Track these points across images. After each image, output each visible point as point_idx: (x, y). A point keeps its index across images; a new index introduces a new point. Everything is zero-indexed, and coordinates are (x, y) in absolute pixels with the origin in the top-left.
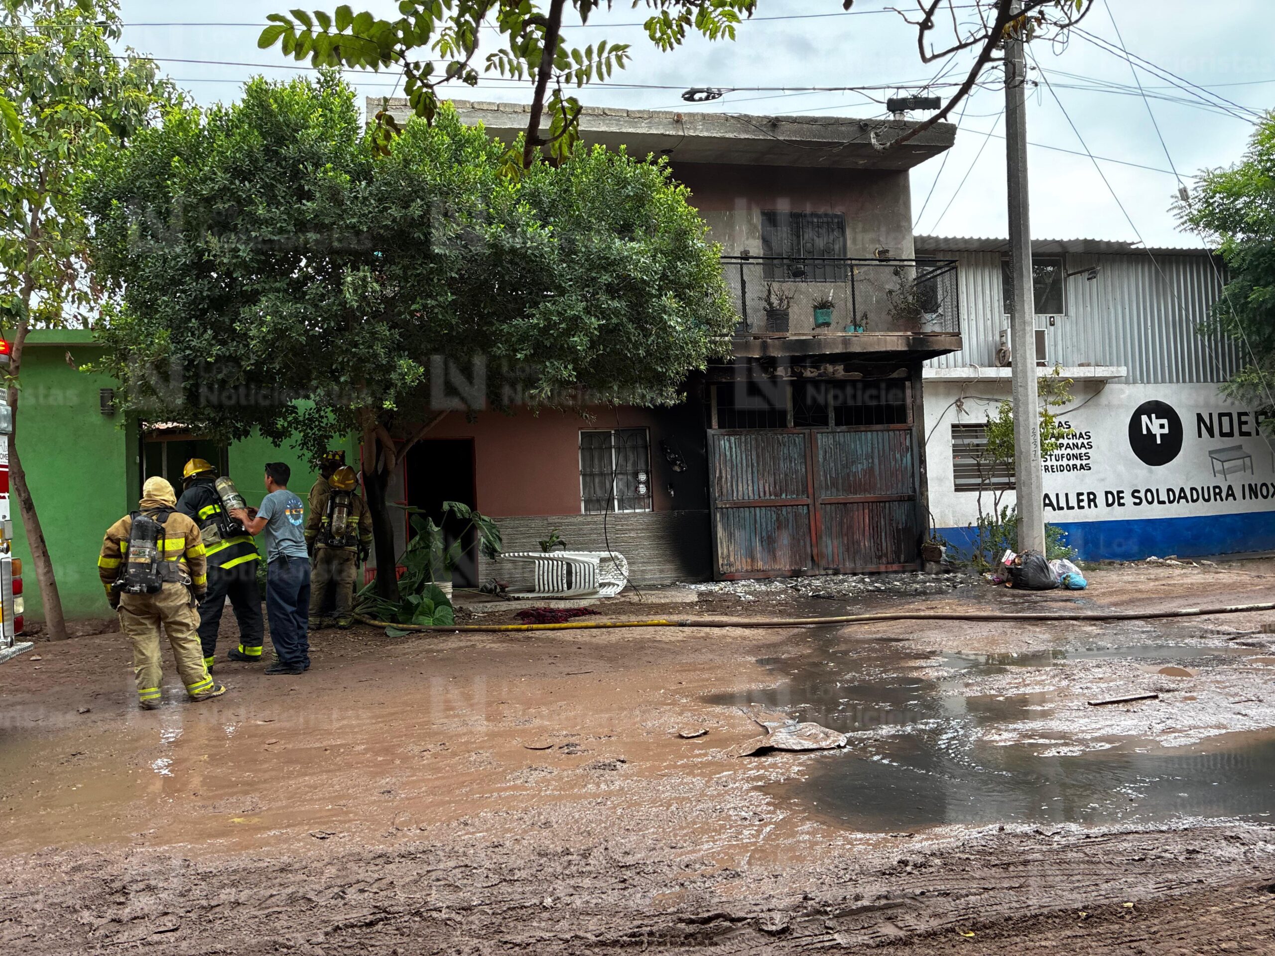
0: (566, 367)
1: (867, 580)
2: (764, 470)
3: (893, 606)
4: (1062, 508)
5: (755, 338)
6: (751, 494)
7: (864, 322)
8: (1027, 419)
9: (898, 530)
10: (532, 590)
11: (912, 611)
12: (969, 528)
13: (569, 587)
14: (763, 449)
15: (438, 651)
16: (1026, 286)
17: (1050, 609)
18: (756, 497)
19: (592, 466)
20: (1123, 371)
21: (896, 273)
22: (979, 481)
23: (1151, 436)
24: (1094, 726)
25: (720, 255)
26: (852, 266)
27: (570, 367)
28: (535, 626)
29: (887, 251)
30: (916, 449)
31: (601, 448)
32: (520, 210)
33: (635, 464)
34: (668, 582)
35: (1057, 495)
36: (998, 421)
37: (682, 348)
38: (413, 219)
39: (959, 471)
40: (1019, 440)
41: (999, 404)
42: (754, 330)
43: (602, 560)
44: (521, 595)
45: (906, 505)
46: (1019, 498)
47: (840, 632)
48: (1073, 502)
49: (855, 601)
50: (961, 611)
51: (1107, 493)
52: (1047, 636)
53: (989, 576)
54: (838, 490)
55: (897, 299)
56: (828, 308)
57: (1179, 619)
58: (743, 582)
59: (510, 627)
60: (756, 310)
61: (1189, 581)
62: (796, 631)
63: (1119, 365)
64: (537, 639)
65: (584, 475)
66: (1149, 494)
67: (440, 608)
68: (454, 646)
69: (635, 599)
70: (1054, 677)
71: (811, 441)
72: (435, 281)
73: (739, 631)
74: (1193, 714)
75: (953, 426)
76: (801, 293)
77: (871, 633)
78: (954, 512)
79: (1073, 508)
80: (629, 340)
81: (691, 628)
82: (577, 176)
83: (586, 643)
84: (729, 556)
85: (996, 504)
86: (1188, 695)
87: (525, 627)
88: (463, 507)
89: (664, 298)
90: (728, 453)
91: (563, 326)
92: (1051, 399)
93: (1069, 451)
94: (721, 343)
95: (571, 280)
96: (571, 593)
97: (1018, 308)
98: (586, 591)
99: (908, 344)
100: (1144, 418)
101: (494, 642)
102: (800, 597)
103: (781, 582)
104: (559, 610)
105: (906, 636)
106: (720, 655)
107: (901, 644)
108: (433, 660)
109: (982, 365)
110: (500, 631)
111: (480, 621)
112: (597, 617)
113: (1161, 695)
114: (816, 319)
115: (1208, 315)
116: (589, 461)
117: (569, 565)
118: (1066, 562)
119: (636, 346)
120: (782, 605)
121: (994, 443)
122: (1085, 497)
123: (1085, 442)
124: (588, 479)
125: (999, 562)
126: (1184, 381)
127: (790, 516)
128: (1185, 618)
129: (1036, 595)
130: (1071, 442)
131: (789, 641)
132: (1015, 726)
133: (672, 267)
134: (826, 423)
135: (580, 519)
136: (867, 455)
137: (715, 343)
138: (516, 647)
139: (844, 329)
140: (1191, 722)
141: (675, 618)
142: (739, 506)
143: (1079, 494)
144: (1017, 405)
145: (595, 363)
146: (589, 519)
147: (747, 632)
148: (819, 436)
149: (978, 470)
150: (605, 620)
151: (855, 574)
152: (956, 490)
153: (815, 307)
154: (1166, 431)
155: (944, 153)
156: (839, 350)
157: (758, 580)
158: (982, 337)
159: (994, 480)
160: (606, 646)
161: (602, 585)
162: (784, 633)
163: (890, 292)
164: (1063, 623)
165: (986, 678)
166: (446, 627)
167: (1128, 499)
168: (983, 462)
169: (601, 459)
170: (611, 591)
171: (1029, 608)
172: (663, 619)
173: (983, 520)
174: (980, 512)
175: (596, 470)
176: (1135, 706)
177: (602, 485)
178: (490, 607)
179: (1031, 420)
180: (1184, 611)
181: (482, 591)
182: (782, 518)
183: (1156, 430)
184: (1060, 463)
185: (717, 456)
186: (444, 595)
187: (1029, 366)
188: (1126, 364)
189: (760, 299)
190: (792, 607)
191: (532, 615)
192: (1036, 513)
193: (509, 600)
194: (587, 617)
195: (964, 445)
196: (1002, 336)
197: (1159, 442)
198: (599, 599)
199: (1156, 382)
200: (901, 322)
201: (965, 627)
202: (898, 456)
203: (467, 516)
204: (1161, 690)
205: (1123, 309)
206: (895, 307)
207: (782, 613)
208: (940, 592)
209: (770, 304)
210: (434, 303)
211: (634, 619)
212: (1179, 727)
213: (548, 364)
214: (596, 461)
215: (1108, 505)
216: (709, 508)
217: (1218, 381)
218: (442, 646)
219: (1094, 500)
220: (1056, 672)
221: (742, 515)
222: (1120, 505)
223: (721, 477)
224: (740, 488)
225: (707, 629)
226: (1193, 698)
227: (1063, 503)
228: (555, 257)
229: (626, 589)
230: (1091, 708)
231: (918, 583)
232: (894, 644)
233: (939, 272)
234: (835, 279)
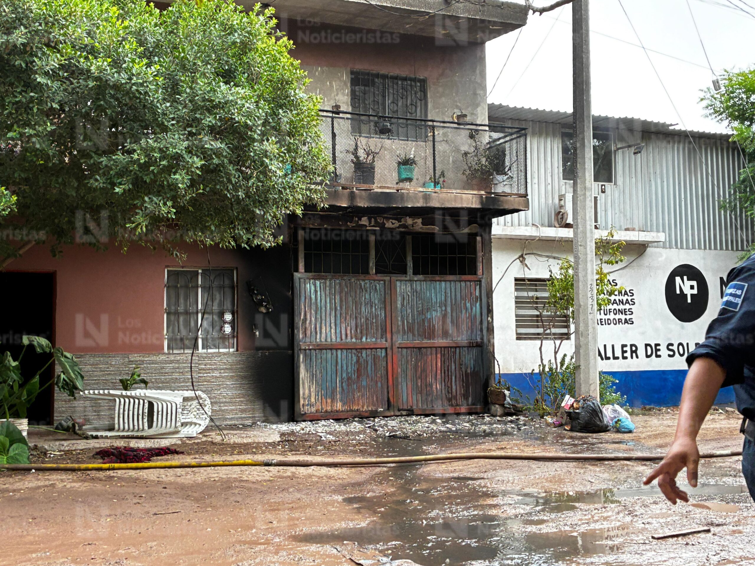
0: (165, 204)
1: (439, 421)
2: (346, 313)
3: (465, 446)
4: (609, 358)
5: (343, 188)
6: (333, 337)
7: (441, 180)
8: (586, 276)
9: (467, 374)
10: (111, 429)
11: (483, 451)
12: (532, 374)
13: (150, 426)
14: (346, 293)
15: (14, 491)
16: (586, 156)
17: (606, 451)
18: (339, 340)
19: (177, 304)
20: (662, 237)
21: (472, 137)
22: (541, 330)
23: (683, 295)
24: (660, 559)
25: (319, 107)
26: (433, 127)
27: (169, 203)
28: (116, 465)
29: (465, 116)
30: (484, 299)
31: (187, 287)
32: (127, 47)
33: (221, 304)
34: (249, 422)
35: (605, 346)
36: (558, 277)
37: (280, 192)
38: (15, 46)
39: (520, 321)
40: (578, 294)
41: (560, 262)
42: (342, 181)
43: (185, 399)
44: (99, 434)
45: (475, 351)
46: (578, 347)
47: (420, 471)
48: (618, 353)
49: (429, 441)
50: (528, 452)
51: (647, 345)
52: (606, 475)
53: (549, 419)
54: (414, 335)
55: (472, 160)
56: (411, 164)
57: (714, 459)
58: (323, 422)
59: (90, 466)
60: (343, 162)
61: (718, 426)
62: (378, 470)
63: (658, 231)
64: (119, 478)
65: (168, 314)
66: (681, 347)
67: (15, 446)
68: (31, 485)
69: (218, 439)
70: (618, 513)
71: (390, 289)
72: (35, 110)
73: (324, 470)
74: (741, 546)
75: (516, 280)
76: (385, 149)
77: (448, 472)
78: (515, 359)
79: (618, 358)
80: (229, 181)
81: (277, 468)
82: (185, 19)
83: (171, 483)
84: (310, 396)
85: (556, 353)
86: (735, 528)
87: (106, 466)
88: (43, 341)
89: (265, 143)
90: (313, 297)
91: (164, 163)
92: (605, 258)
93: (615, 306)
94: (316, 191)
95: (173, 119)
96: (151, 432)
97: (580, 174)
98: (167, 430)
99: (482, 203)
100: (678, 279)
101: (74, 481)
102: (378, 436)
103: (359, 422)
104: (138, 450)
105: (482, 475)
106: (307, 494)
107: (477, 482)
108: (10, 500)
109: (543, 225)
110: (79, 470)
111: (56, 460)
112: (181, 456)
113: (712, 529)
114: (399, 173)
115: (730, 193)
116: (174, 299)
117: (151, 405)
118: (617, 407)
119: (236, 189)
120: (362, 444)
121: (555, 296)
122: (628, 349)
123: (629, 298)
124: (172, 318)
125: (559, 407)
126: (710, 248)
127: (369, 358)
128: (719, 459)
129: (593, 438)
130: (617, 298)
131: (372, 479)
132: (592, 560)
133: (275, 114)
134: (405, 272)
135: (163, 357)
136: (441, 303)
137: (310, 190)
138: (99, 486)
139: (424, 185)
140: (741, 553)
141: (260, 458)
142: (321, 348)
143: (623, 346)
144: (577, 262)
145: (193, 202)
146: (172, 358)
147: (332, 471)
148: (398, 283)
149: (538, 320)
150: (188, 460)
151: (427, 415)
152: (518, 339)
153: (399, 163)
154: (695, 291)
155: (517, 31)
156: (420, 204)
157: (337, 420)
158: (543, 200)
159: (554, 330)
160: (192, 486)
161: (184, 424)
162: (367, 473)
163: (466, 154)
164: (618, 463)
165: (559, 514)
166: (22, 465)
167: (664, 352)
168: (545, 313)
169: (186, 298)
170: (192, 431)
171: (588, 449)
172: (248, 458)
173: (544, 366)
174: (542, 360)
175: (181, 309)
176: (692, 539)
177: (187, 324)
178: (66, 445)
179: (589, 277)
180: (718, 452)
181: (57, 428)
182: (361, 360)
183: (688, 292)
184: (608, 317)
185: (303, 299)
186: (20, 432)
187: (588, 227)
188: (664, 231)
189: (348, 151)
190: (372, 446)
191: (113, 454)
192: (592, 362)
193: (87, 438)
194: (170, 457)
195: (528, 297)
196: (560, 200)
197: (689, 301)
198: (181, 439)
199: (688, 248)
200: (474, 182)
201: (534, 466)
202: (468, 305)
203: (48, 350)
204: (712, 524)
205: (662, 182)
206: (470, 168)
207: (363, 452)
208: (505, 433)
209: (357, 157)
210: (32, 132)
211: (218, 459)
212: (731, 558)
213: (146, 199)
214: (182, 301)
215: (648, 356)
216: (293, 349)
217: (737, 250)
218: (18, 485)
219: (635, 352)
220: (620, 508)
221: (324, 356)
222: (658, 356)
223: (305, 319)
224: (324, 330)
225: (293, 469)
226: (740, 532)
227: (609, 354)
228: (160, 95)
229: (207, 429)
230: (655, 542)
231: (485, 424)
232: (470, 482)
233: (508, 139)
234: (416, 138)
